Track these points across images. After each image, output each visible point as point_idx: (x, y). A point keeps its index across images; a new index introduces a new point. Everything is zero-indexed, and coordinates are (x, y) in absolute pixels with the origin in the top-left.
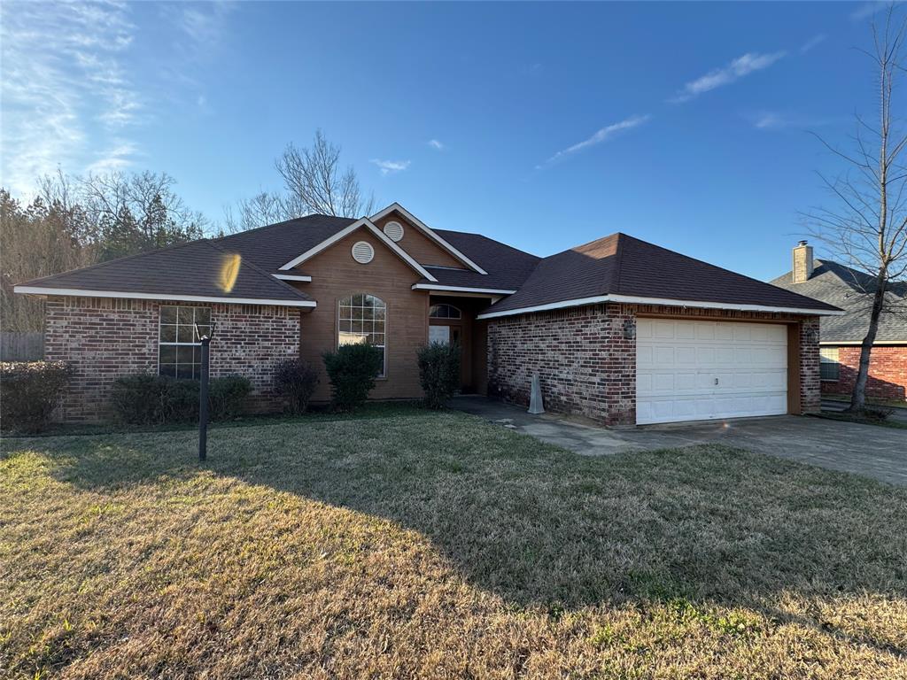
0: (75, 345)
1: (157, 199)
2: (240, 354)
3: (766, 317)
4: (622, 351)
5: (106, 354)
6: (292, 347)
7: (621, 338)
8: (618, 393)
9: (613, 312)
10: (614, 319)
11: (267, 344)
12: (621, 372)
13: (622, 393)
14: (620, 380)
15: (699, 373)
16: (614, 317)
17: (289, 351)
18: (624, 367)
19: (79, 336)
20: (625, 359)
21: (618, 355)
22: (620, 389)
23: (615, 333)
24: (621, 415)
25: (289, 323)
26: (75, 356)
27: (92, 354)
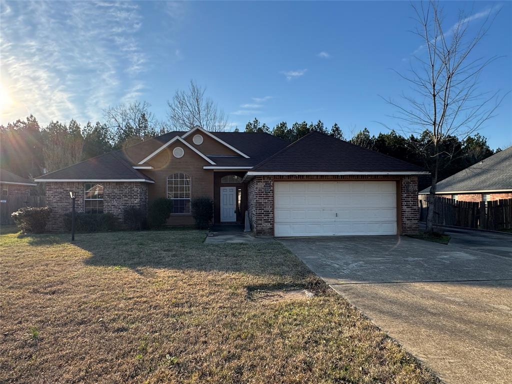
0: (55, 201)
1: (143, 116)
2: (115, 203)
3: (370, 178)
4: (264, 199)
5: (66, 204)
6: (137, 200)
7: (263, 192)
8: (262, 220)
9: (259, 180)
10: (258, 183)
11: (126, 199)
12: (264, 209)
13: (265, 220)
14: (263, 213)
15: (324, 210)
16: (259, 182)
17: (136, 202)
18: (265, 207)
19: (56, 197)
20: (266, 203)
21: (262, 201)
22: (263, 218)
23: (260, 190)
24: (264, 230)
25: (136, 189)
26: (55, 205)
27: (61, 204)
